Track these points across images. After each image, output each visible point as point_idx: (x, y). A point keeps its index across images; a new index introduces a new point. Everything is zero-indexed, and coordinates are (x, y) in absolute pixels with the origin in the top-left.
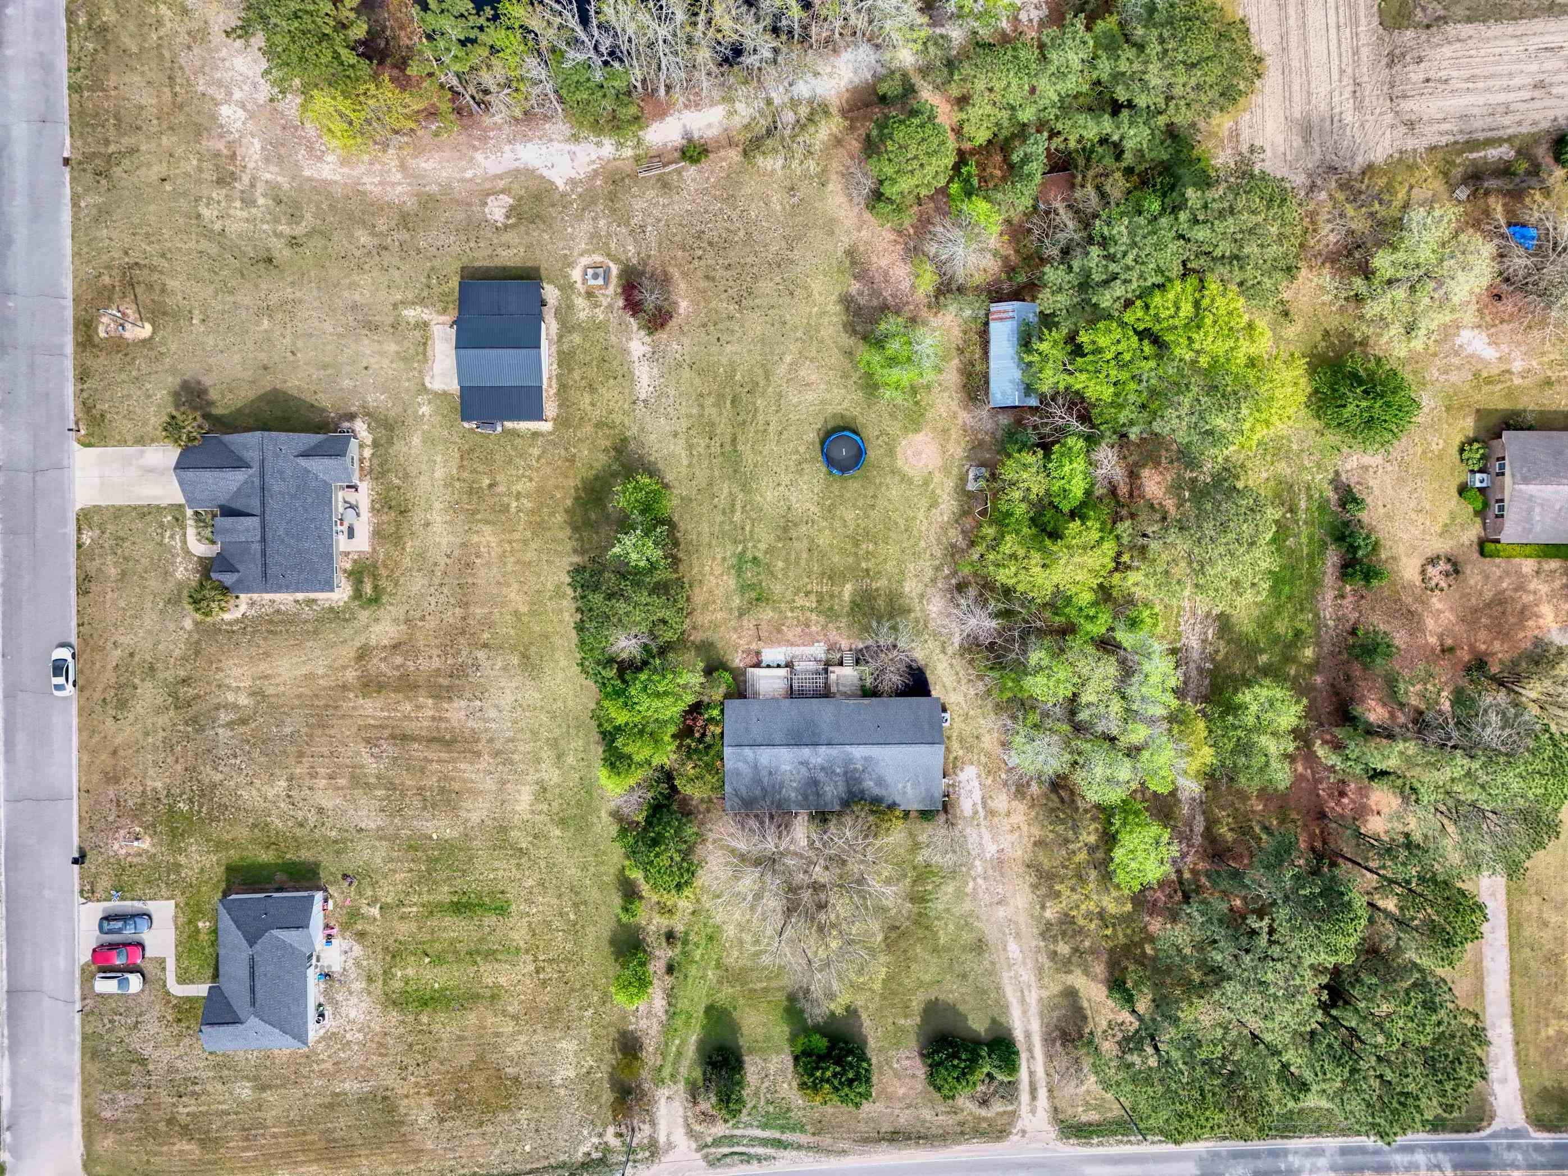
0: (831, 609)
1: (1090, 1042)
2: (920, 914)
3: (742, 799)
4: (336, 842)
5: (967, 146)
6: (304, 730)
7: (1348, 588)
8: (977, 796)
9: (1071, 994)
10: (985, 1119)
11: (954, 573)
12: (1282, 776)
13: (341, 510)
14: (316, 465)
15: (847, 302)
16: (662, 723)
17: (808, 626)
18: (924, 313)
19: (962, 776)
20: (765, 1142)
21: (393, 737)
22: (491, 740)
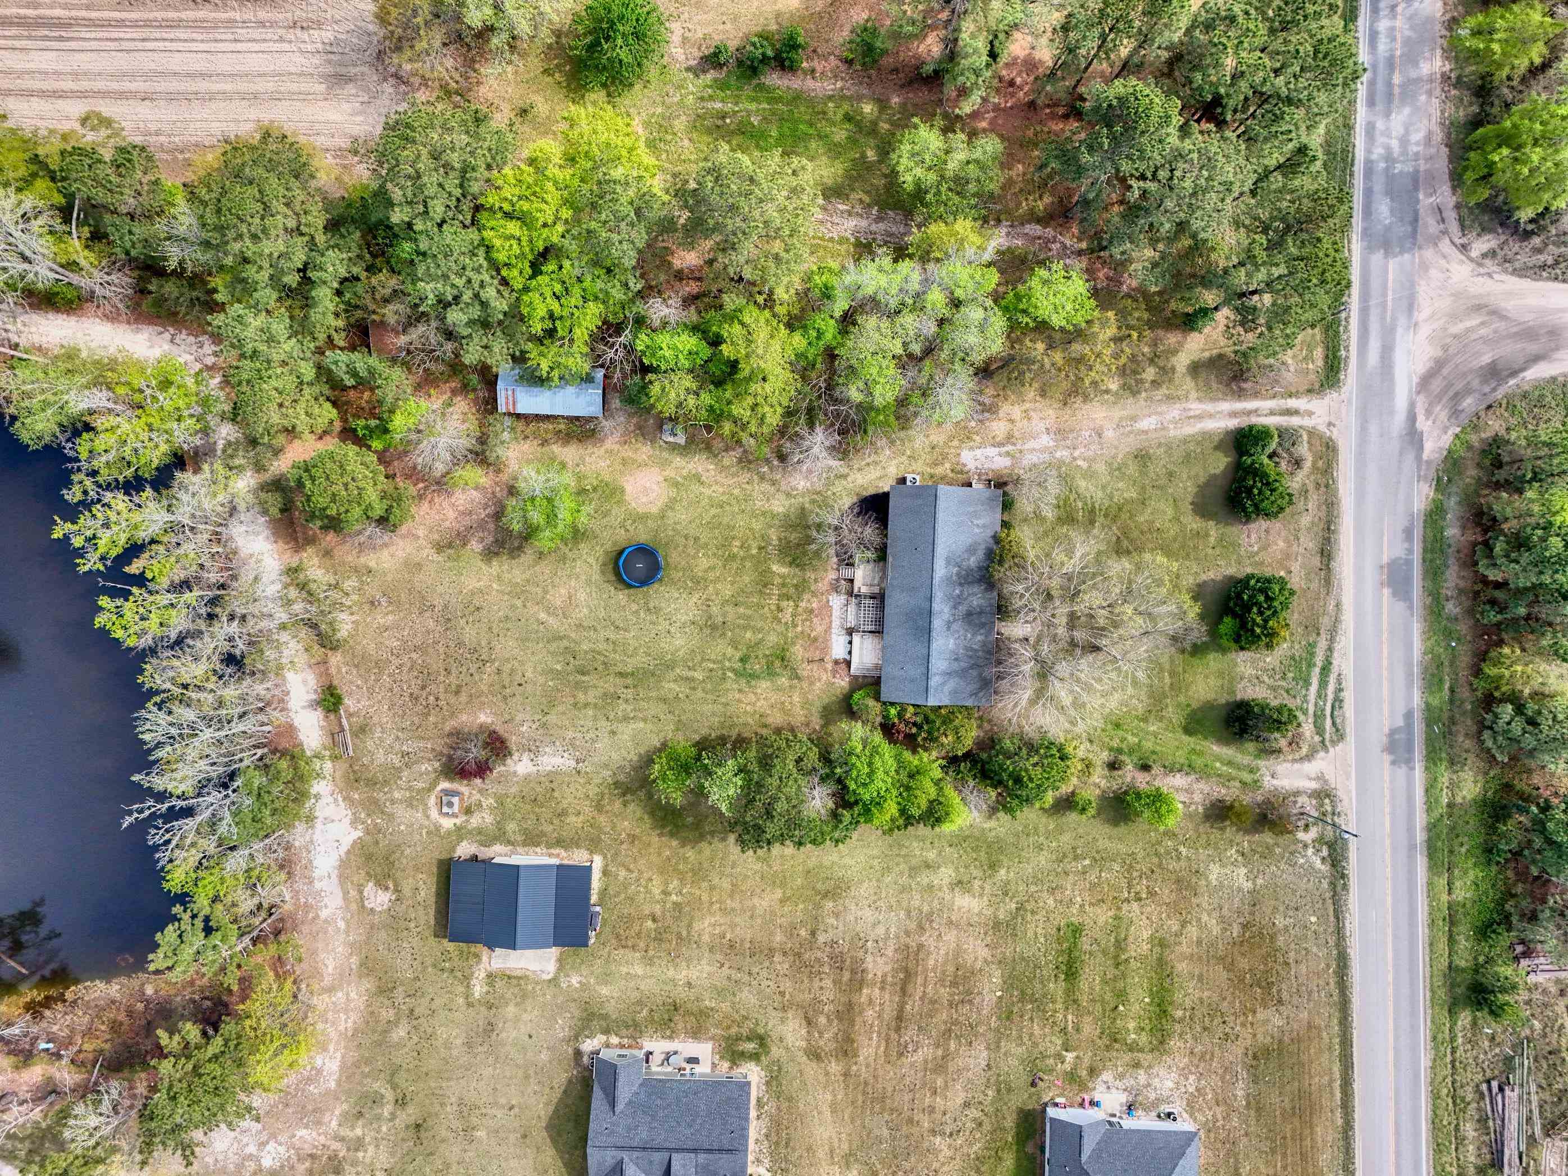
0: (796, 586)
1: (1244, 355)
2: (1106, 516)
3: (981, 689)
4: (999, 1091)
5: (338, 425)
6: (886, 1117)
7: (805, 65)
8: (992, 451)
9: (1195, 368)
10: (1314, 463)
11: (767, 461)
12: (990, 146)
13: (670, 1069)
14: (624, 1092)
15: (490, 554)
16: (901, 765)
17: (812, 611)
18: (504, 477)
19: (971, 465)
20: (1323, 683)
21: (898, 1029)
22: (907, 933)
